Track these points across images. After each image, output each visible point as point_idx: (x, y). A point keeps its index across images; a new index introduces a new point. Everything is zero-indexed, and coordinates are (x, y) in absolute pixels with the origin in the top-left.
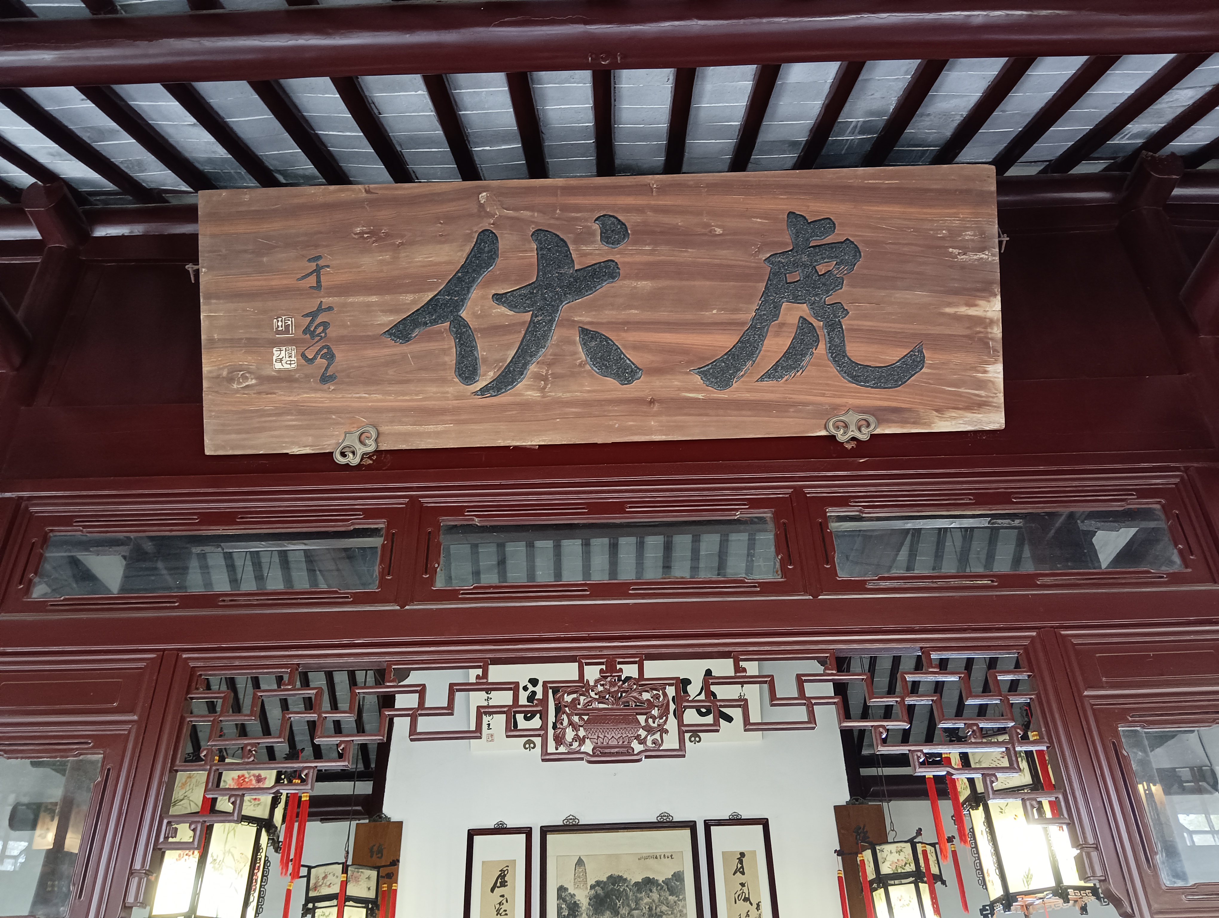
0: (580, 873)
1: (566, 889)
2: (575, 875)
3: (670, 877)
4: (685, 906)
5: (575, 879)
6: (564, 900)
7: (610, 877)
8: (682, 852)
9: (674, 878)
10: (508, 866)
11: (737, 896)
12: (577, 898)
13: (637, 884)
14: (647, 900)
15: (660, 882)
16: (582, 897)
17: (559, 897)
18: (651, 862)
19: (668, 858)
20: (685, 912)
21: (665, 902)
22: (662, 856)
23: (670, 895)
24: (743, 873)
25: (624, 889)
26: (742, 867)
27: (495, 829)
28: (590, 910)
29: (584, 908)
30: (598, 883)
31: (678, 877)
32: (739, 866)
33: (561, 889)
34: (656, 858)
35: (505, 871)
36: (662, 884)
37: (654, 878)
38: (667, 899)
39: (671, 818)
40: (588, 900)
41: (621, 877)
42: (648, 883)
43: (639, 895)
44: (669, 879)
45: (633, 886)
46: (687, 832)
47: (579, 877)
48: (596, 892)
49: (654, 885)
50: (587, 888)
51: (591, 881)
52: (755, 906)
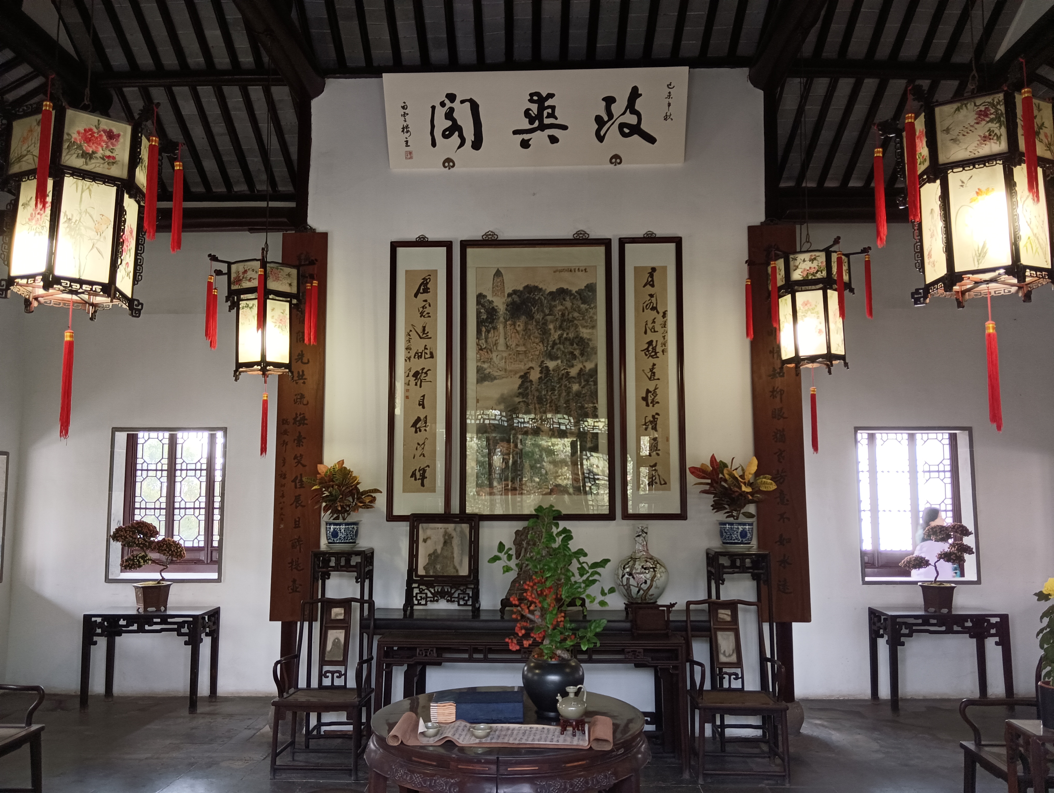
0: (498, 283)
1: (485, 297)
2: (493, 284)
3: (583, 288)
4: (595, 314)
5: (493, 288)
6: (483, 306)
7: (527, 287)
8: (596, 266)
9: (587, 289)
10: (430, 275)
11: (645, 305)
12: (495, 304)
13: (551, 293)
14: (560, 307)
15: (574, 292)
16: (500, 303)
17: (478, 303)
18: (566, 275)
19: (582, 271)
20: (595, 318)
21: (577, 309)
22: (577, 270)
23: (582, 304)
24: (653, 286)
25: (539, 298)
26: (653, 281)
27: (417, 241)
28: (507, 314)
29: (501, 313)
30: (515, 292)
31: (591, 288)
32: (650, 279)
33: (480, 297)
34: (571, 271)
35: (427, 279)
36: (576, 294)
37: (567, 289)
38: (579, 307)
39: (587, 236)
40: (505, 306)
41: (537, 287)
42: (562, 293)
43: (553, 303)
44: (582, 290)
45: (548, 295)
46: (602, 249)
47: (497, 286)
48: (513, 300)
49: (567, 294)
50: (504, 296)
51: (508, 290)
52: (661, 314)
